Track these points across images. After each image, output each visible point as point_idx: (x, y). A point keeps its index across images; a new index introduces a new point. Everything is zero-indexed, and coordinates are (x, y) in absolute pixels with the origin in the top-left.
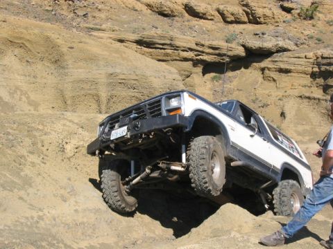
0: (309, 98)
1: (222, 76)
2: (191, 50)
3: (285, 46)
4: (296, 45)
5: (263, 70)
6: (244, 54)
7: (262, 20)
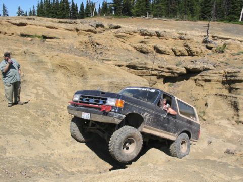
0: (221, 95)
1: (174, 84)
2: (156, 70)
3: (208, 67)
4: (214, 66)
5: (196, 80)
6: (185, 72)
7: (196, 54)
